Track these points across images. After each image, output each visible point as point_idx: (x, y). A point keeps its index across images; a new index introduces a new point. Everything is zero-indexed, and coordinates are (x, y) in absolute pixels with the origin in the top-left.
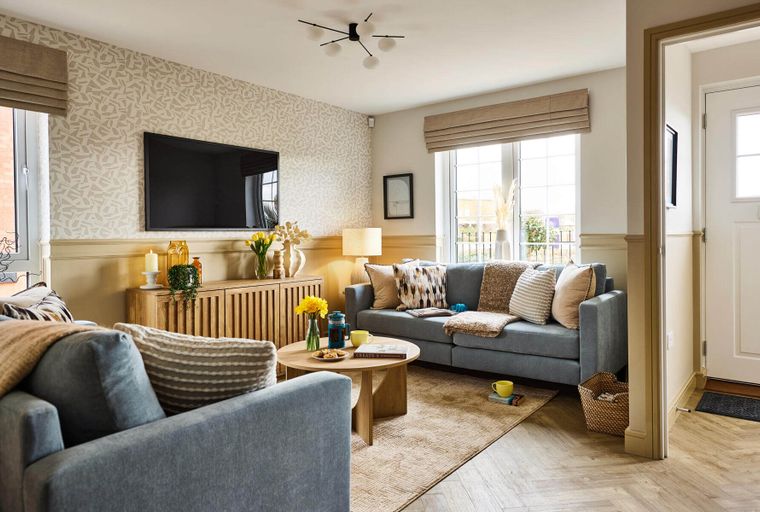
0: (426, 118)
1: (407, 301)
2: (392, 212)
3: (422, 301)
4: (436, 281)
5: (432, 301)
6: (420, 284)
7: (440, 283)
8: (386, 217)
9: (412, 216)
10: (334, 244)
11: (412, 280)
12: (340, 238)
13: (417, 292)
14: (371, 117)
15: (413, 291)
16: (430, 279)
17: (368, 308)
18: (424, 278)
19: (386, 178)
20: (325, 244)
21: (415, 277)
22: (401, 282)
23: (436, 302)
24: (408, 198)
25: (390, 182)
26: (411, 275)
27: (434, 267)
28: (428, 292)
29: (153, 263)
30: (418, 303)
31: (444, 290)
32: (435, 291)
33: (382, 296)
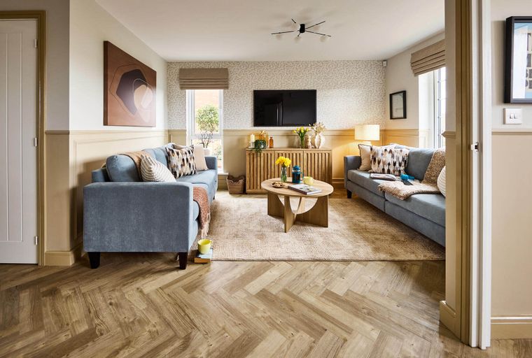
0: (412, 54)
1: (374, 168)
2: (395, 115)
3: (383, 170)
4: (398, 158)
5: (391, 170)
6: (384, 159)
7: (401, 160)
8: (391, 118)
9: (405, 117)
10: (351, 133)
11: (380, 156)
12: (353, 130)
13: (381, 164)
14: (384, 61)
15: (379, 163)
16: (393, 156)
17: (356, 169)
18: (388, 156)
19: (391, 95)
20: (347, 133)
21: (382, 154)
22: (373, 156)
23: (394, 171)
24: (402, 106)
25: (394, 97)
26: (380, 153)
27: (399, 150)
28: (389, 164)
29: (253, 139)
30: (381, 170)
31: (403, 164)
32: (395, 164)
33: (365, 163)
